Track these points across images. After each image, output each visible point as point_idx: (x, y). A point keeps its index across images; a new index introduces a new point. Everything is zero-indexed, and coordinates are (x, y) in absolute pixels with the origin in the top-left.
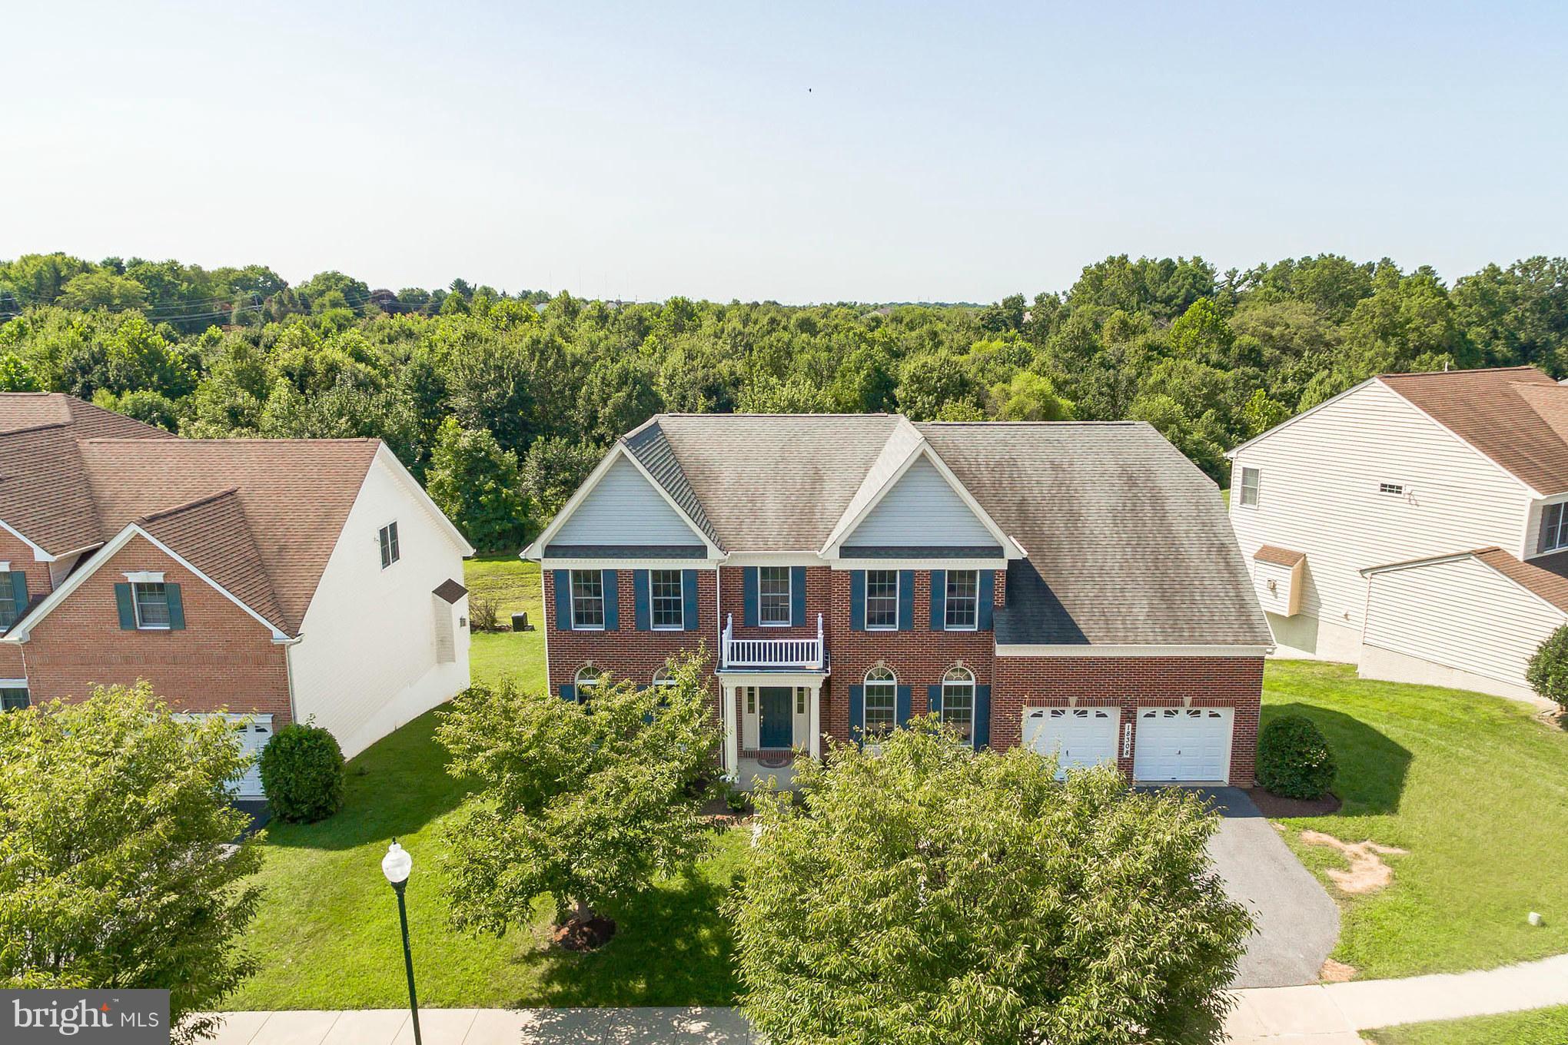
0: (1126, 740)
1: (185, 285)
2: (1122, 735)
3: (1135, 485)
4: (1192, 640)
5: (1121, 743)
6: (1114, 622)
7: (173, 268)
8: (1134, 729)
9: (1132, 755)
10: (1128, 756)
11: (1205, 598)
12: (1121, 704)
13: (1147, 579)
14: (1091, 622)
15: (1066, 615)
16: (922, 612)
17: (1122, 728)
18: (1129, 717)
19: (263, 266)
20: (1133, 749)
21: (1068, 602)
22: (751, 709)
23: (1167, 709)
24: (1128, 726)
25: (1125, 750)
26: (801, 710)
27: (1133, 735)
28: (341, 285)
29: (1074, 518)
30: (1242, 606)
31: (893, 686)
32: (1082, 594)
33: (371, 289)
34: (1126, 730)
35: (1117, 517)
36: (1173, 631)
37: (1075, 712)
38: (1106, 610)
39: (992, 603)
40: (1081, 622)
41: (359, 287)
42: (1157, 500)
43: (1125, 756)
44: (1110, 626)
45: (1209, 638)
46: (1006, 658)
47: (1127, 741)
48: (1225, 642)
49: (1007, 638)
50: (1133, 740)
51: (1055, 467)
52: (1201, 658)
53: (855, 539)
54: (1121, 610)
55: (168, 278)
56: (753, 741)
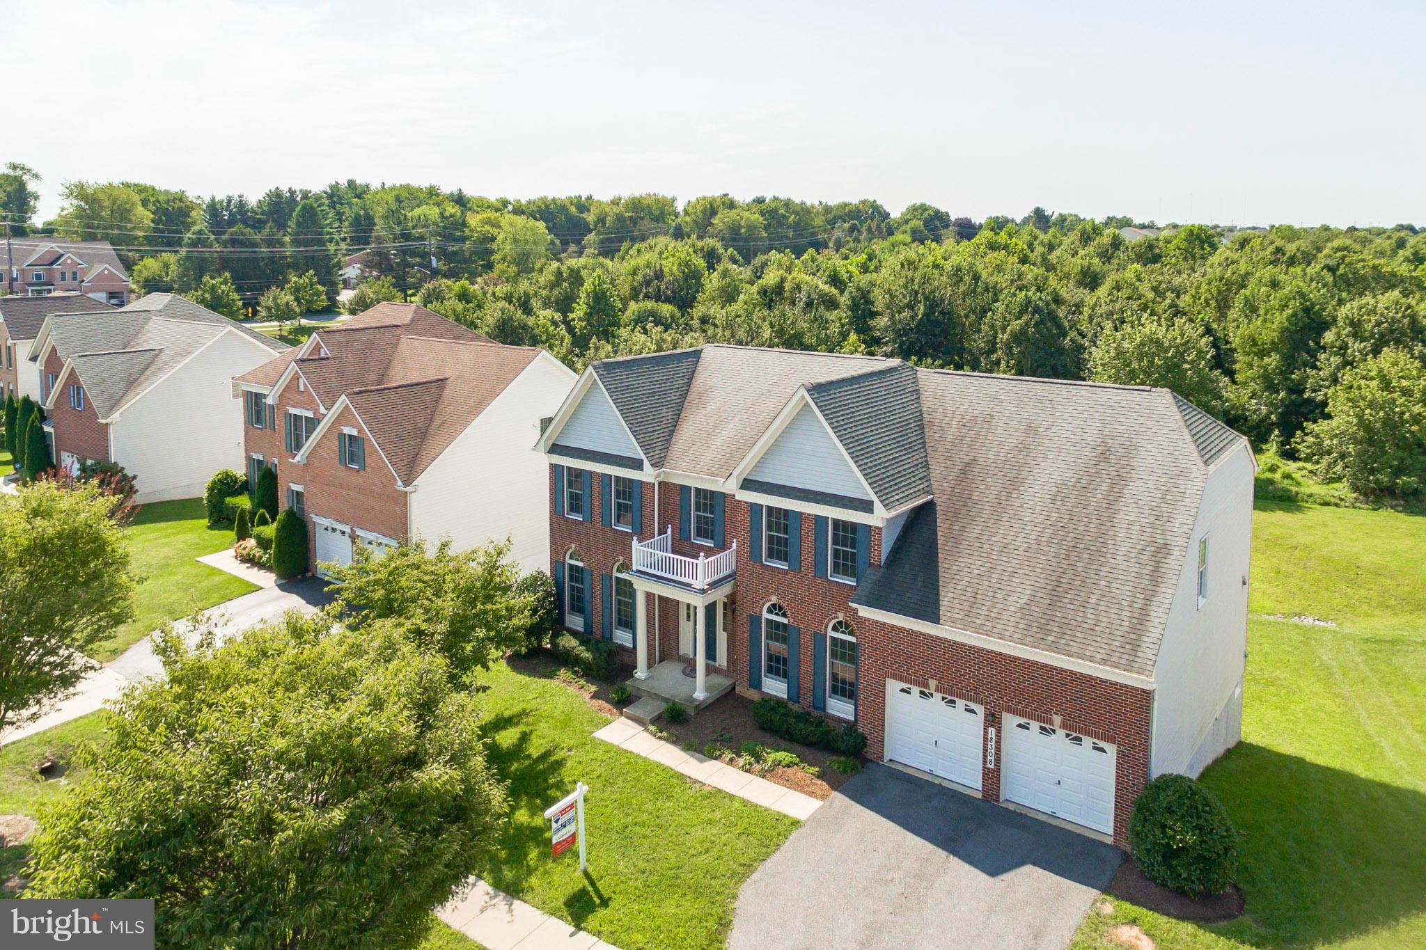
0: (990, 745)
1: (793, 217)
2: (986, 738)
3: (1106, 461)
4: (1054, 647)
5: (985, 750)
6: (980, 606)
7: (788, 204)
8: (1000, 736)
9: (998, 766)
10: (992, 767)
11: (1102, 603)
12: (987, 702)
13: (1048, 567)
14: (957, 601)
15: (937, 588)
16: (808, 557)
17: (987, 729)
18: (993, 720)
19: (872, 200)
20: (999, 759)
21: (947, 575)
23: (1042, 725)
24: (992, 731)
25: (990, 757)
27: (1000, 742)
28: (925, 215)
29: (1014, 484)
30: (1141, 622)
31: (787, 625)
32: (966, 569)
33: (953, 218)
34: (990, 735)
35: (1060, 493)
36: (1039, 632)
37: (944, 699)
38: (980, 592)
39: (868, 560)
40: (946, 599)
41: (942, 216)
42: (1120, 481)
43: (990, 765)
44: (973, 610)
45: (1074, 650)
46: (868, 620)
47: (991, 751)
48: (1091, 659)
49: (864, 599)
50: (999, 748)
51: (1030, 429)
52: (1072, 673)
53: (755, 472)
54: (997, 595)
55: (782, 211)
56: (688, 648)
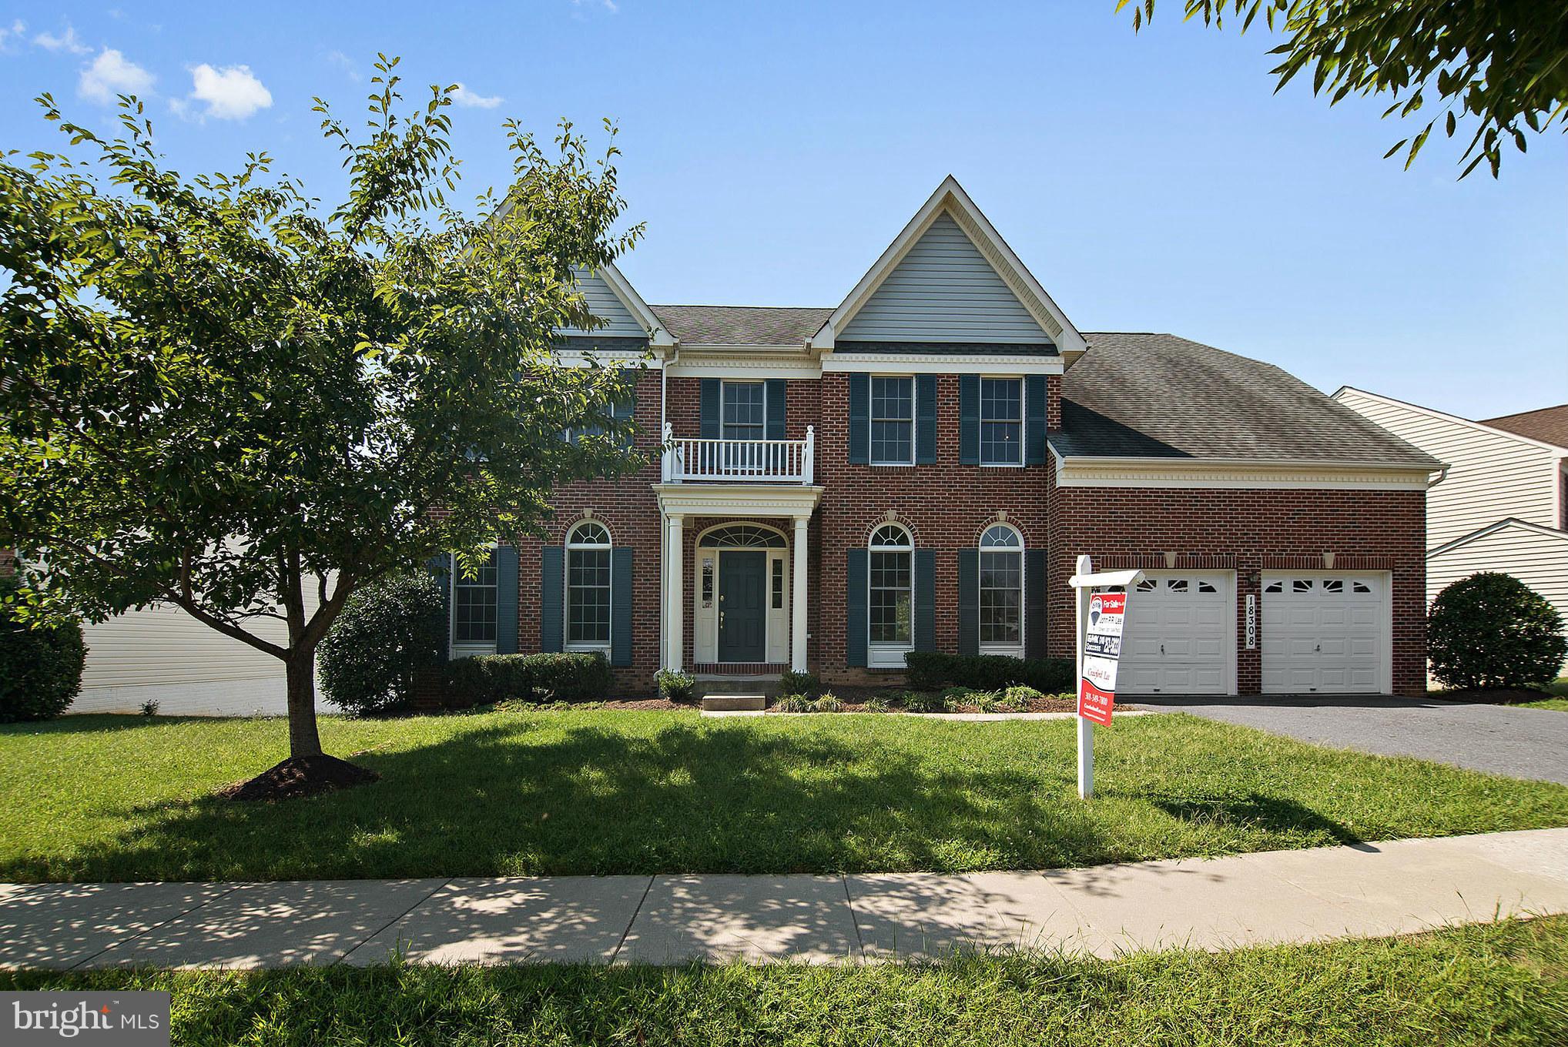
0: (1248, 620)
2: (1241, 613)
5: (1241, 627)
8: (1258, 603)
9: (1258, 644)
10: (1253, 647)
12: (1237, 565)
16: (949, 440)
17: (1241, 602)
18: (1249, 585)
20: (1258, 636)
22: (707, 596)
23: (1297, 575)
24: (1251, 599)
25: (1248, 636)
26: (777, 604)
27: (1258, 612)
31: (908, 554)
34: (1248, 606)
37: (1171, 581)
39: (1042, 424)
43: (1248, 647)
47: (1250, 623)
50: (1258, 621)
53: (857, 331)
56: (708, 651)
